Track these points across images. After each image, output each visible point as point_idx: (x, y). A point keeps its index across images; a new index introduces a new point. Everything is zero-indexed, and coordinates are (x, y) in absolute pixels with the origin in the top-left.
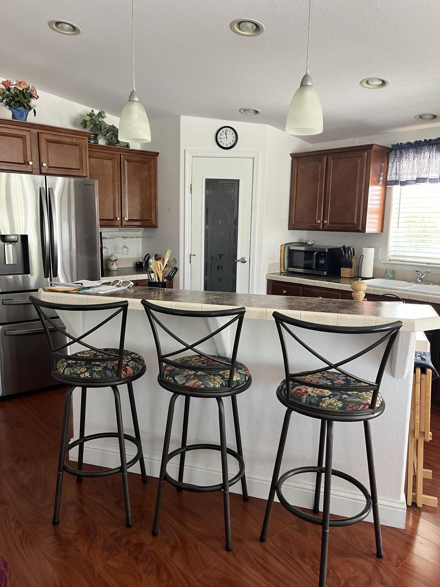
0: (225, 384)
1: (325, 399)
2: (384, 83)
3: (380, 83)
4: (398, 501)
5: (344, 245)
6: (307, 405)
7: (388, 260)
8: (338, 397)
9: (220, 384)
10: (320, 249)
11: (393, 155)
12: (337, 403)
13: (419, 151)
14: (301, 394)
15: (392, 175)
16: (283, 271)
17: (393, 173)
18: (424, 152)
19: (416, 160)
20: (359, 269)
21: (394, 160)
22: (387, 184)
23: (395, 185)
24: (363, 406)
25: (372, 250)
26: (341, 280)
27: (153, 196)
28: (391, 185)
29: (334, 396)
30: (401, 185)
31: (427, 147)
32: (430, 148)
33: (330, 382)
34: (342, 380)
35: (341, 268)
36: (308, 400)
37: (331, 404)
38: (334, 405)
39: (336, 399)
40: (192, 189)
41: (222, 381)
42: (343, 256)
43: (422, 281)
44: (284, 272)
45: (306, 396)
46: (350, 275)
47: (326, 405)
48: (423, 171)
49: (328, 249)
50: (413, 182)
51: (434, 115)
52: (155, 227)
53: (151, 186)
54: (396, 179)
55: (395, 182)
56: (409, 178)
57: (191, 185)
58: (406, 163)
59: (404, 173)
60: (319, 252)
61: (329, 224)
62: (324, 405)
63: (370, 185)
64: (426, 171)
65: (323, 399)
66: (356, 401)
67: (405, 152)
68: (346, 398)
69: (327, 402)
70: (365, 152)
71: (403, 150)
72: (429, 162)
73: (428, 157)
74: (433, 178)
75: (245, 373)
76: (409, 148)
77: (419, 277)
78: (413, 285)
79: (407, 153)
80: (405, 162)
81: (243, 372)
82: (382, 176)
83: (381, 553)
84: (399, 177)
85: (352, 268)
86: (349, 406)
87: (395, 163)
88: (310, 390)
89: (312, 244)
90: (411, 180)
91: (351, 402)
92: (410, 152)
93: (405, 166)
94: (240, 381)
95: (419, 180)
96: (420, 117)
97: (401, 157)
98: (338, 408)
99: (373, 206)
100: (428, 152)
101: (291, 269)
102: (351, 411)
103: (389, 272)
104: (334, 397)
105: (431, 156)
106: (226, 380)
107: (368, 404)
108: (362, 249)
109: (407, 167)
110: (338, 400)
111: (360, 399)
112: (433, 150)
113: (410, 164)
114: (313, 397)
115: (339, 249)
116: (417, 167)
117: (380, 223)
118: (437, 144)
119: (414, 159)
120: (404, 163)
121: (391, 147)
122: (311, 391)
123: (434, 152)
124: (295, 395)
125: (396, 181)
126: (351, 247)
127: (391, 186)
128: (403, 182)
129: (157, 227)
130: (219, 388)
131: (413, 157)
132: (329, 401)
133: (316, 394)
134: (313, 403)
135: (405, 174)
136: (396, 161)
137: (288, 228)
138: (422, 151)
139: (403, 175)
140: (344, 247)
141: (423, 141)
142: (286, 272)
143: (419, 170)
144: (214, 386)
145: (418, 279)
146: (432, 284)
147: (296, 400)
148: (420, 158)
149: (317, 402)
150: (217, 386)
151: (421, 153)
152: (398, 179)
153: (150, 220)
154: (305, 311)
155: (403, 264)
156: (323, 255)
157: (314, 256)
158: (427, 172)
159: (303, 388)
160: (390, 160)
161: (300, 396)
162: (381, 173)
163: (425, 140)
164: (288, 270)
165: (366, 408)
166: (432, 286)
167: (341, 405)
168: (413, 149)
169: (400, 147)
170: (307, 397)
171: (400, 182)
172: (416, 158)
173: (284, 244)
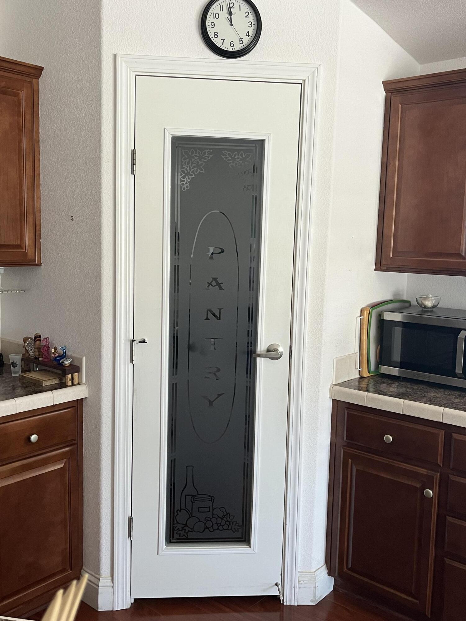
16: (366, 374)
27: (26, 181)
40: (137, 162)
52: (35, 263)
53: (20, 157)
57: (133, 153)
89: (434, 307)
101: (384, 369)
129: (40, 265)
137: (376, 265)
142: (371, 375)
153: (19, 246)
157: (459, 341)
173: (367, 306)
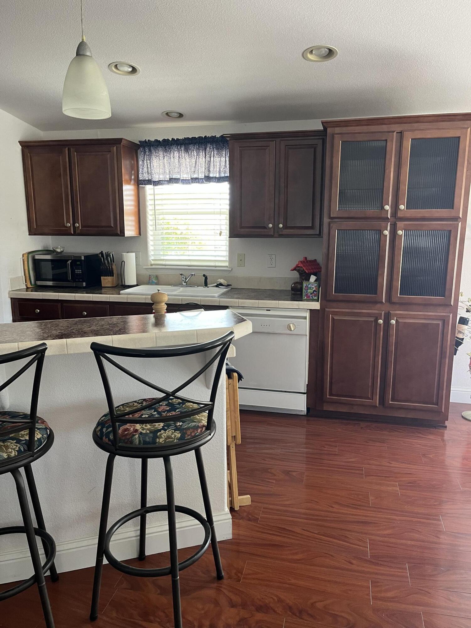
0: (24, 448)
1: (160, 433)
2: (134, 70)
3: (130, 69)
4: (223, 513)
5: (102, 251)
6: (142, 446)
7: (149, 265)
8: (173, 427)
9: (17, 451)
10: (74, 256)
11: (143, 152)
12: (174, 434)
13: (167, 150)
14: (131, 435)
15: (144, 174)
16: (29, 286)
17: (144, 171)
18: (173, 151)
19: (166, 159)
20: (121, 276)
21: (144, 158)
22: (139, 183)
23: (148, 184)
24: (200, 429)
25: (133, 255)
26: (103, 290)
28: (144, 184)
29: (168, 426)
30: (154, 185)
31: (175, 146)
32: (179, 147)
33: (154, 412)
34: (165, 405)
35: (102, 277)
36: (141, 439)
37: (168, 437)
38: (172, 437)
39: (172, 430)
41: (19, 445)
42: (102, 263)
43: (186, 285)
44: (31, 287)
45: (137, 436)
46: (113, 284)
47: (163, 439)
48: (175, 171)
49: (84, 256)
50: (166, 183)
51: (180, 113)
54: (149, 178)
55: (148, 182)
56: (162, 177)
58: (157, 162)
59: (156, 172)
60: (74, 260)
61: (81, 228)
62: (161, 440)
63: (123, 184)
64: (177, 171)
65: (158, 434)
66: (192, 426)
67: (154, 150)
68: (181, 426)
69: (164, 436)
70: (114, 147)
71: (152, 148)
72: (179, 162)
73: (178, 157)
74: (185, 179)
75: (44, 427)
76: (158, 145)
77: (183, 280)
78: (180, 289)
79: (156, 151)
80: (155, 160)
81: (42, 425)
82: (133, 174)
83: (222, 574)
84: (151, 176)
85: (113, 276)
86: (188, 434)
87: (146, 161)
88: (138, 426)
89: (62, 252)
90: (164, 180)
91: (188, 429)
92: (159, 150)
93: (155, 165)
94: (42, 439)
95: (172, 181)
96: (167, 114)
97: (150, 155)
98: (177, 439)
99: (128, 208)
100: (177, 151)
101: (39, 283)
102: (191, 439)
103: (153, 278)
104: (168, 428)
105: (180, 156)
106: (23, 444)
107: (204, 426)
108: (122, 254)
109: (158, 166)
110: (175, 430)
111: (195, 422)
112: (182, 150)
113: (161, 163)
114: (146, 434)
115: (97, 255)
116: (167, 167)
117: (137, 226)
118: (184, 144)
119: (164, 158)
120: (154, 162)
121: (139, 144)
122: (140, 428)
123: (182, 152)
124: (123, 438)
125: (148, 180)
126: (110, 253)
127: (144, 186)
128: (156, 181)
130: (15, 456)
131: (163, 156)
132: (166, 435)
133: (148, 429)
134: (149, 442)
135: (157, 174)
136: (146, 159)
137: (28, 233)
138: (171, 150)
139: (154, 174)
140: (102, 253)
141: (171, 140)
142: (33, 286)
143: (171, 169)
144: (8, 455)
145: (183, 282)
146: (196, 286)
147: (126, 443)
148: (170, 158)
149: (152, 439)
150: (13, 454)
151: (170, 152)
152: (150, 179)
154: (116, 334)
155: (167, 268)
156: (78, 263)
157: (68, 265)
158: (179, 172)
159: (130, 427)
160: (140, 157)
161: (130, 438)
162: (132, 172)
163: (173, 139)
164: (35, 284)
165: (203, 431)
166: (197, 289)
167: (179, 435)
168: (162, 148)
169: (148, 144)
170: (139, 436)
171: (153, 181)
172: (166, 157)
173: (27, 253)
